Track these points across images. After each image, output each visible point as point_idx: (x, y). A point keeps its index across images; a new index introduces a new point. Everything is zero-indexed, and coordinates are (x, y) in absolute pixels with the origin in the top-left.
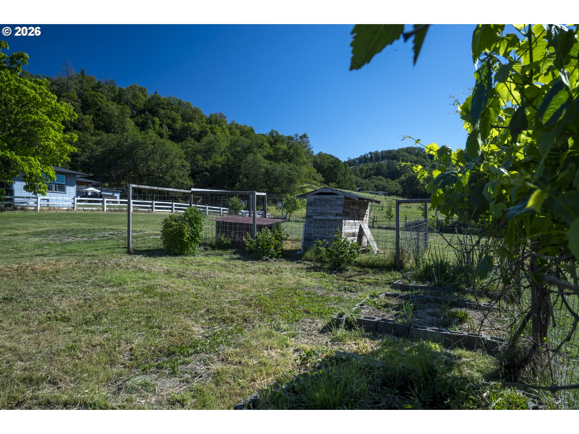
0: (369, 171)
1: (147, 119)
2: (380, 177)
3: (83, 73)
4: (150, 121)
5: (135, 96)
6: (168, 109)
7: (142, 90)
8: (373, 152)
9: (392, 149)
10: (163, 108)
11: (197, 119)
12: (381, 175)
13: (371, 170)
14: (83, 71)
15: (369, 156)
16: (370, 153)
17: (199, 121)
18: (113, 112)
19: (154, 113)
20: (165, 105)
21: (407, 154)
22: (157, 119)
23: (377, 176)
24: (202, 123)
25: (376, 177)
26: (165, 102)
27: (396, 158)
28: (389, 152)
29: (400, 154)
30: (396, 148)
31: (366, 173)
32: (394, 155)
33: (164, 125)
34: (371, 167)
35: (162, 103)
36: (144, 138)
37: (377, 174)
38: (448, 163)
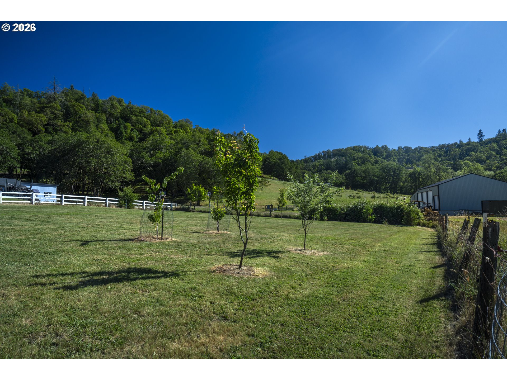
0: (320, 167)
1: (120, 125)
2: (329, 171)
3: (72, 88)
4: (122, 126)
5: (113, 106)
6: (141, 116)
7: (119, 102)
8: (326, 151)
9: (341, 148)
10: (136, 115)
11: (165, 124)
12: (330, 170)
13: (322, 165)
14: (72, 86)
15: (323, 154)
16: (323, 152)
17: (166, 125)
18: (89, 119)
19: (127, 119)
20: (137, 112)
21: (354, 152)
22: (129, 125)
23: (327, 170)
24: (169, 127)
25: (325, 171)
26: (138, 110)
27: (345, 155)
28: (339, 150)
29: (348, 151)
30: (345, 147)
31: (318, 168)
32: (343, 153)
33: (135, 130)
34: (322, 163)
35: (135, 111)
36: (88, 137)
37: (326, 169)
38: (389, 158)
